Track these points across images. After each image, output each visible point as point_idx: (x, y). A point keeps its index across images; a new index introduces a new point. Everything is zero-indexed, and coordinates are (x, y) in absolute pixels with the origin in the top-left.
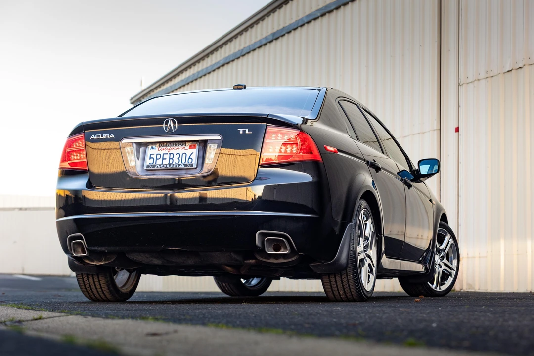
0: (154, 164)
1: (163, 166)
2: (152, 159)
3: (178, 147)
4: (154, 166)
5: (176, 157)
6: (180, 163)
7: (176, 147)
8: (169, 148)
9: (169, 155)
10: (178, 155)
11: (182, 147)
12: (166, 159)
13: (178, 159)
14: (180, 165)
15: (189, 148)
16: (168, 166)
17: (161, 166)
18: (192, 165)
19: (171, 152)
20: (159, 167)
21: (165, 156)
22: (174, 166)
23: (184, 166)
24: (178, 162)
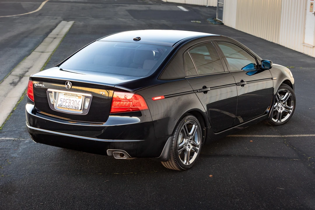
0: (62, 104)
1: (66, 106)
2: (61, 101)
3: (73, 97)
4: (61, 105)
7: (72, 96)
8: (69, 96)
9: (69, 100)
10: (73, 101)
11: (75, 97)
12: (67, 102)
13: (73, 103)
14: (73, 107)
15: (78, 98)
16: (68, 107)
17: (65, 106)
18: (78, 108)
20: (63, 106)
22: (70, 108)
23: (74, 108)
24: (72, 105)
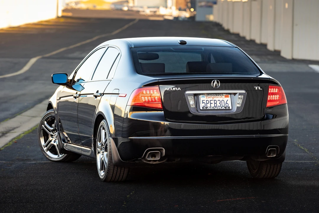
0: (206, 106)
1: (212, 108)
2: (204, 104)
3: (218, 96)
4: (207, 108)
5: (218, 102)
6: (221, 106)
7: (217, 96)
8: (213, 97)
9: (214, 101)
10: (219, 101)
11: (221, 96)
12: (212, 103)
13: (220, 103)
14: (222, 107)
15: (225, 97)
16: (215, 108)
17: (211, 108)
18: (229, 107)
19: (214, 99)
20: (210, 108)
21: (212, 102)
22: (219, 108)
23: (224, 108)
24: (220, 105)
